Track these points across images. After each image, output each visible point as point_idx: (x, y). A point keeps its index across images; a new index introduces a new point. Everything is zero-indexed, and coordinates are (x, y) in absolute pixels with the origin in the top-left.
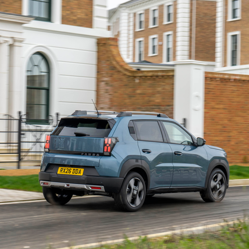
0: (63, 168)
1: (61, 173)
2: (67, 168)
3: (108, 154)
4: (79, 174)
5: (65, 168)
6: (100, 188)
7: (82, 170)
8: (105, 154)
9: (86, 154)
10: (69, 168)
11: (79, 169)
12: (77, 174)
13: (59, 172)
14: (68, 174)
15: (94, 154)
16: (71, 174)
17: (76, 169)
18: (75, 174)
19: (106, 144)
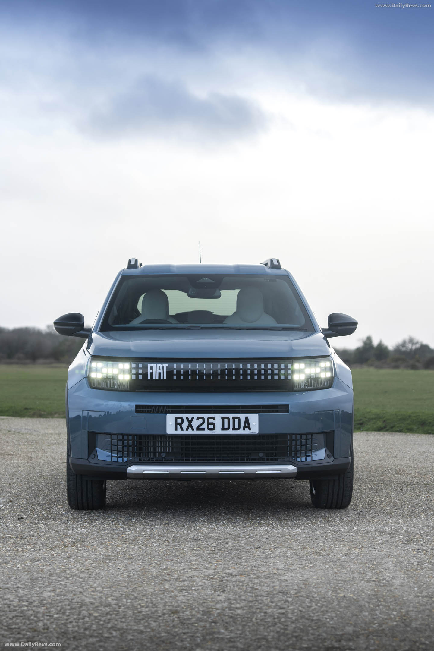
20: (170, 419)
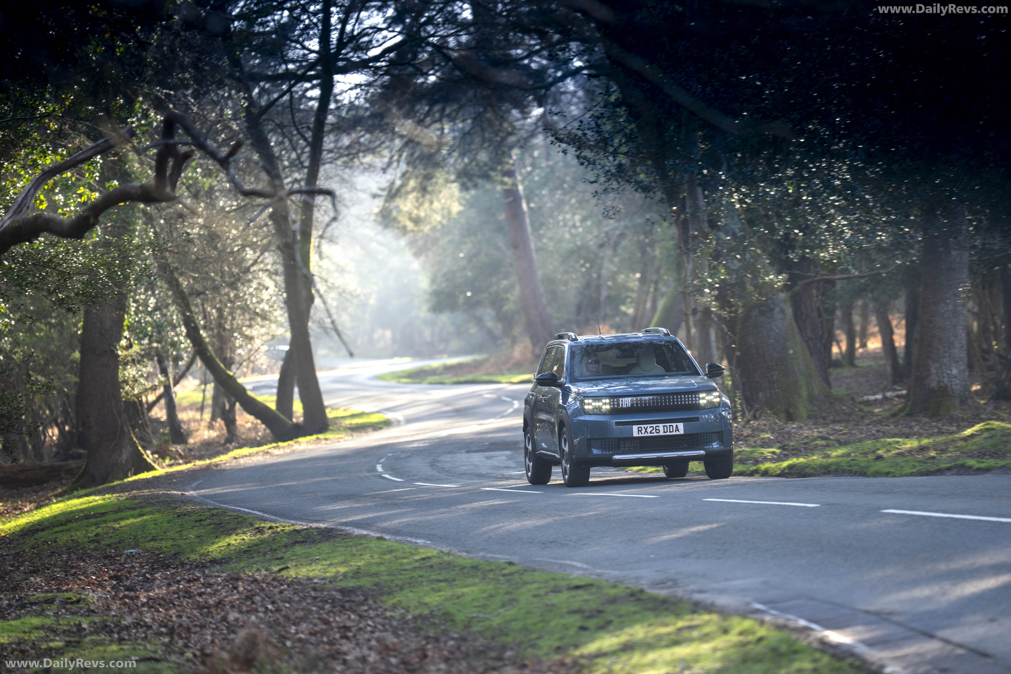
20: (635, 428)
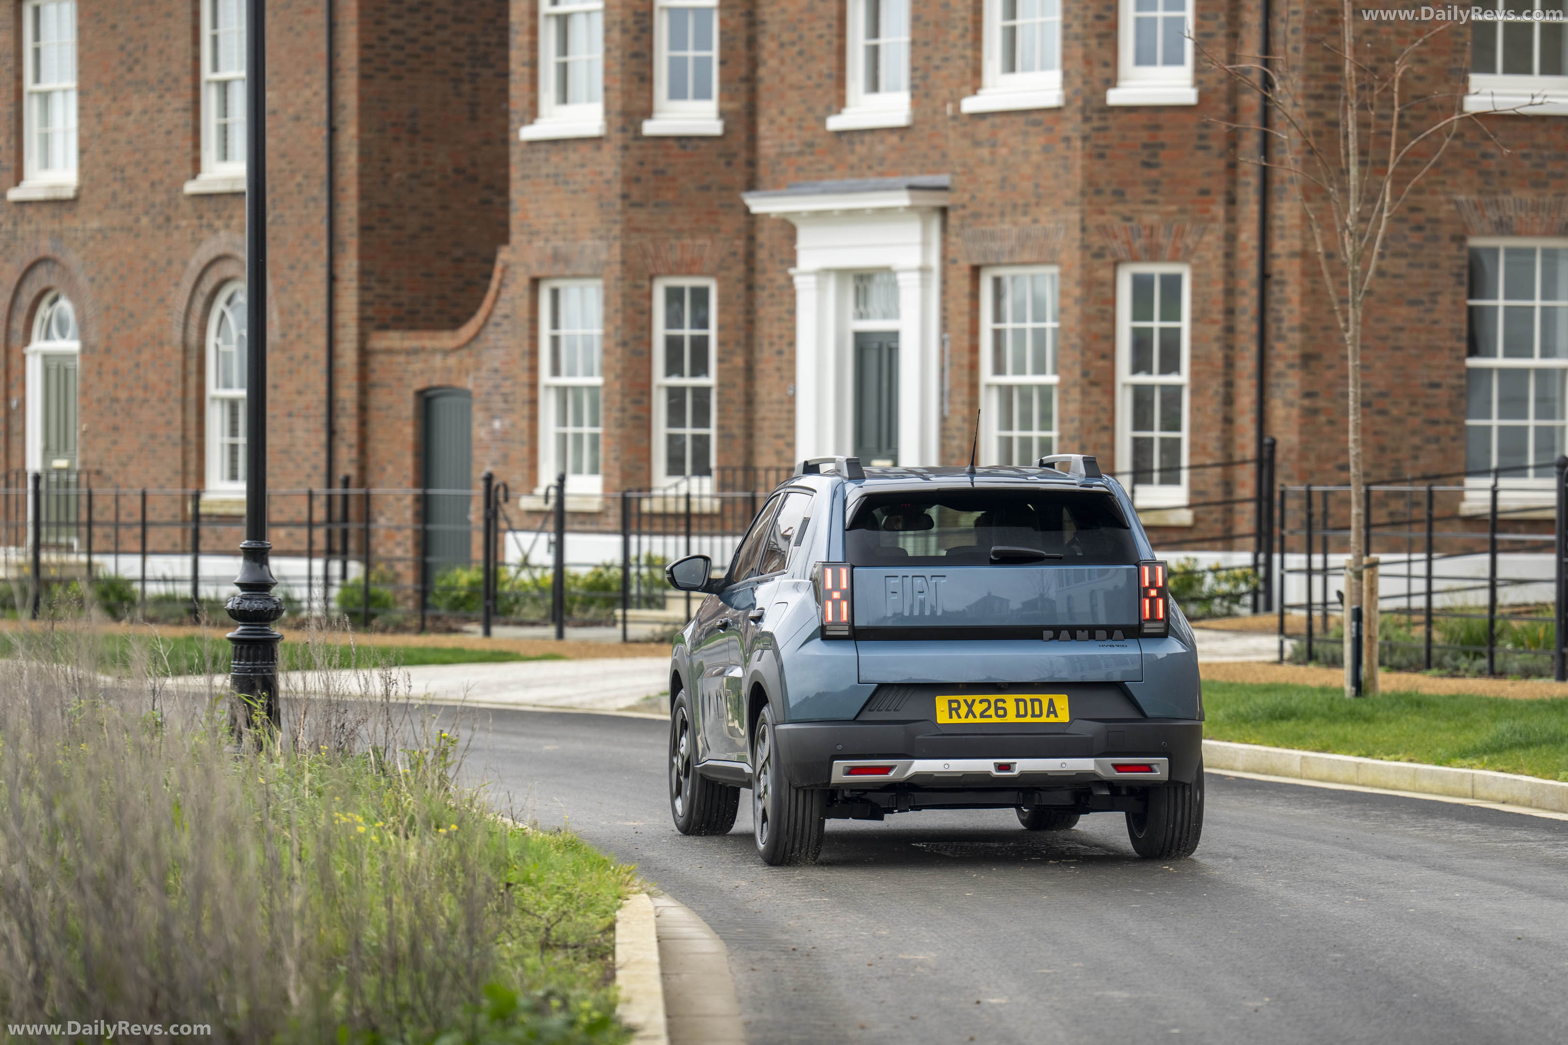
0: (961, 698)
1: (955, 720)
2: (978, 697)
3: (1157, 628)
4: (1052, 719)
5: (969, 698)
6: (1148, 768)
7: (1062, 702)
8: (1148, 628)
9: (1065, 634)
10: (992, 698)
11: (1045, 698)
12: (1044, 719)
13: (943, 717)
14: (995, 720)
15: (1100, 634)
16: (1011, 718)
17: (1027, 697)
18: (1029, 719)
19: (1146, 590)
